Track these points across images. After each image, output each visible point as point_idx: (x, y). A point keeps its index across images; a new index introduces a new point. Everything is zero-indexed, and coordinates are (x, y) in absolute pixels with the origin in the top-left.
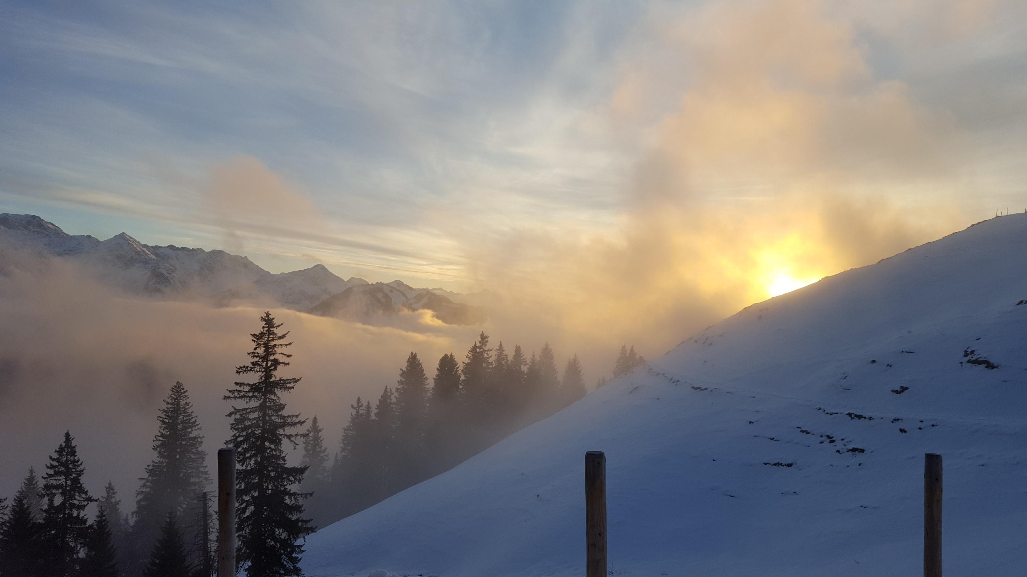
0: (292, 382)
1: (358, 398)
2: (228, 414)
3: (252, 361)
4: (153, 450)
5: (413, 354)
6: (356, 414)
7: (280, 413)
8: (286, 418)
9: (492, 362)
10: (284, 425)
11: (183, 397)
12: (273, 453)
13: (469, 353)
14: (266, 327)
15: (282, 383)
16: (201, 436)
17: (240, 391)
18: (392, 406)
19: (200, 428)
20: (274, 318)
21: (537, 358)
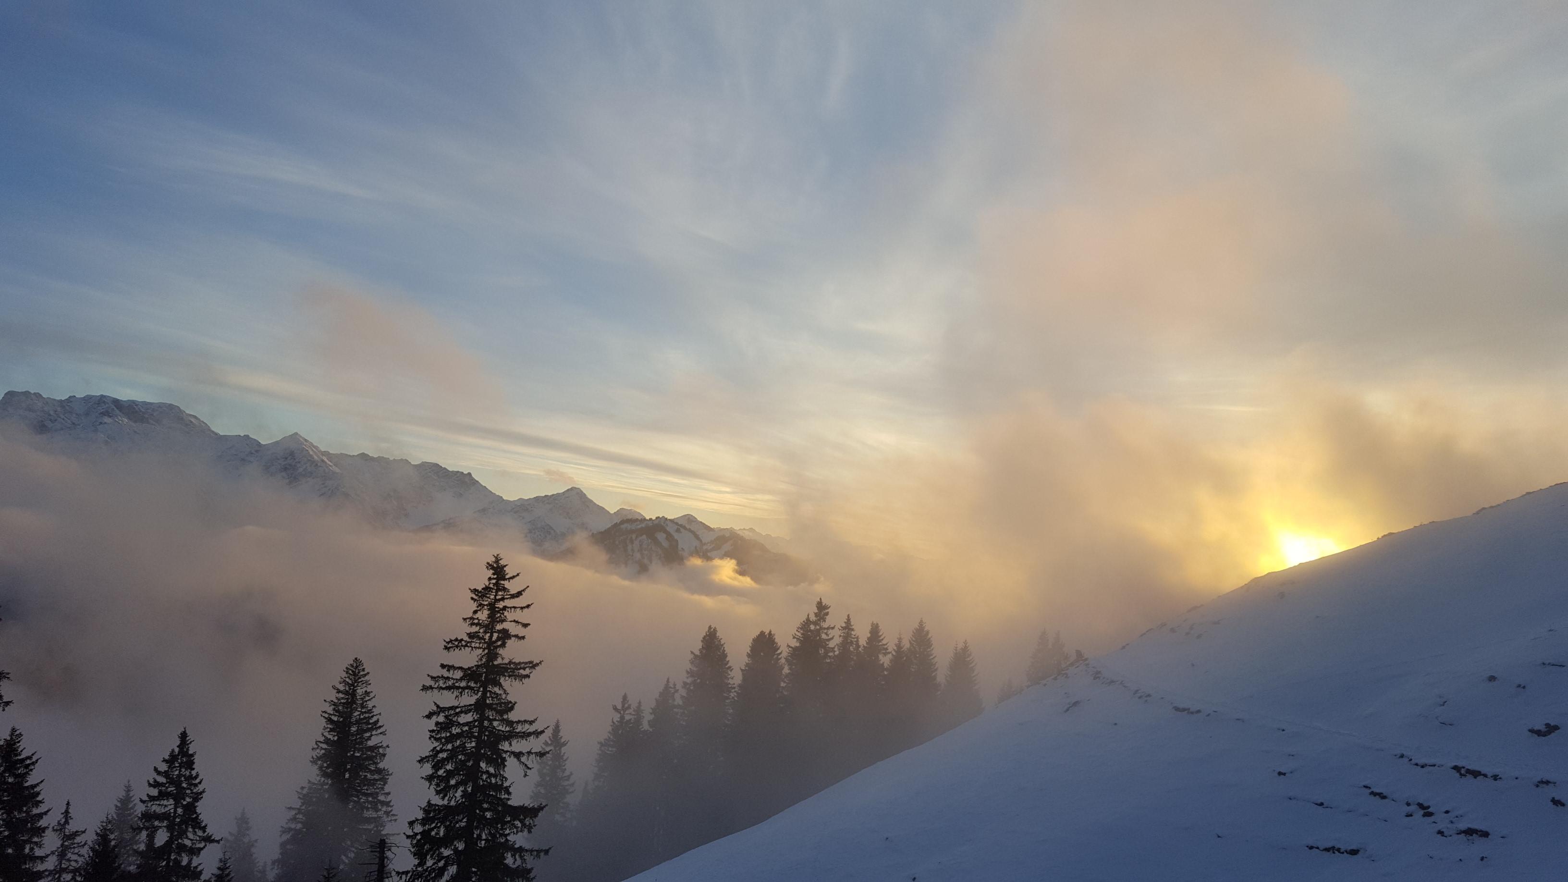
0: (528, 667)
1: (623, 695)
2: (427, 714)
3: (468, 632)
4: (311, 764)
5: (712, 630)
6: (619, 720)
7: (505, 717)
8: (515, 725)
9: (834, 648)
10: (510, 736)
11: (361, 683)
12: (491, 781)
13: (797, 631)
14: (494, 579)
15: (512, 668)
16: (384, 746)
17: (448, 678)
18: (675, 710)
19: (384, 732)
20: (507, 565)
21: (905, 645)
